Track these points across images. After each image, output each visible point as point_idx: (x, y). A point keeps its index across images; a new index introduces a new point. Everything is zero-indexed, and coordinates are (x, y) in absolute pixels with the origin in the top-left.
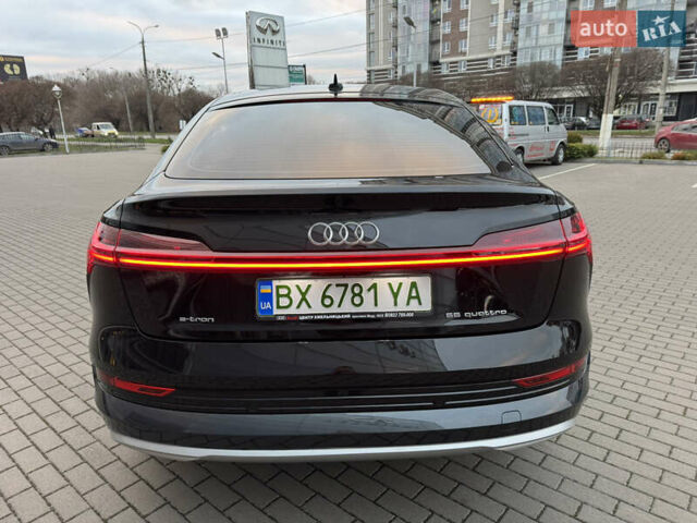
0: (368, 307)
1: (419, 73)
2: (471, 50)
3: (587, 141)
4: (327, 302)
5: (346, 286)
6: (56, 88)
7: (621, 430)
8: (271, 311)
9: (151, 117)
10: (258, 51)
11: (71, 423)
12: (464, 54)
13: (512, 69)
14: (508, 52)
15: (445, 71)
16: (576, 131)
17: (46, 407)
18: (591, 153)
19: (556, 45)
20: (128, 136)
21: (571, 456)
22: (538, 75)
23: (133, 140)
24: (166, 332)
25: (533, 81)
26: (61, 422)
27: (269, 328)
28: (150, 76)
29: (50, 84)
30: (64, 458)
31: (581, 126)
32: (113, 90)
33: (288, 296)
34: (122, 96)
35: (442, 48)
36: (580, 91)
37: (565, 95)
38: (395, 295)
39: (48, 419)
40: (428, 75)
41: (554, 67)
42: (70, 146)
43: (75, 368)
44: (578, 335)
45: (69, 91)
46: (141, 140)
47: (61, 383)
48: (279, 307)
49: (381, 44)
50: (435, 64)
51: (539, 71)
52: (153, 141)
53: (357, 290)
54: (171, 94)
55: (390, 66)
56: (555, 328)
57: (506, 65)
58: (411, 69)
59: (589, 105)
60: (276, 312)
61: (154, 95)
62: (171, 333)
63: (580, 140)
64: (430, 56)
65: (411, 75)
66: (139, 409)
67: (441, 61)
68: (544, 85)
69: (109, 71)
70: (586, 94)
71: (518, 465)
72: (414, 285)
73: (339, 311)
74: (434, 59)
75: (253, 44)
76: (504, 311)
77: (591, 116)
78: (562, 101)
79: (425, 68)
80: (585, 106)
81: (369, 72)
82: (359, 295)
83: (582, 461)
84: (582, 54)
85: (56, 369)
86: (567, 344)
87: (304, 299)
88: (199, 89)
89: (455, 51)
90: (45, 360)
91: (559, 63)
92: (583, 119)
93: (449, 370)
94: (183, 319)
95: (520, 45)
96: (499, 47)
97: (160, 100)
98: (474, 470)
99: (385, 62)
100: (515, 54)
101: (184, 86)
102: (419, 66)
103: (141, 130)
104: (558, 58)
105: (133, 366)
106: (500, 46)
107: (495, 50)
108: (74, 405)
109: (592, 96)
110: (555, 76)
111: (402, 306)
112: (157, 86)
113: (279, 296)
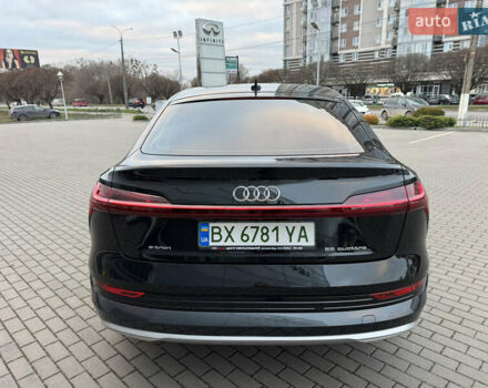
0: (272, 242)
1: (322, 62)
2: (361, 45)
3: (449, 114)
4: (245, 238)
5: (257, 228)
6: (60, 74)
7: (455, 332)
8: (208, 243)
9: (126, 94)
10: (204, 47)
11: (72, 314)
12: (357, 48)
13: (393, 58)
14: (390, 46)
15: (342, 60)
16: (441, 106)
17: (55, 302)
18: (451, 123)
19: (427, 41)
20: (109, 108)
21: (416, 349)
22: (412, 64)
23: (113, 111)
24: (140, 255)
25: (408, 68)
26: (66, 312)
27: (207, 255)
28: (126, 64)
29: (56, 71)
30: (67, 337)
31: (445, 102)
32: (99, 73)
33: (219, 233)
34: (106, 78)
35: (340, 44)
36: (445, 76)
37: (433, 78)
38: (291, 235)
39: (57, 311)
40: (329, 63)
41: (426, 57)
42: (69, 115)
43: (74, 276)
44: (418, 264)
45: (69, 74)
46: (118, 110)
47: (65, 286)
48: (213, 241)
49: (294, 41)
50: (334, 55)
51: (413, 61)
52: (127, 111)
53: (265, 231)
54: (140, 77)
55: (301, 57)
56: (403, 260)
57: (388, 56)
58: (316, 59)
59: (452, 86)
60: (211, 244)
61: (129, 78)
62: (145, 256)
63: (443, 113)
64: (331, 49)
65: (316, 64)
66: (120, 305)
67: (339, 52)
68: (417, 71)
69: (98, 62)
70: (450, 78)
71: (378, 354)
72: (303, 228)
73: (253, 244)
74: (334, 52)
75: (200, 42)
76: (365, 248)
77: (453, 93)
78: (432, 82)
79: (327, 58)
80: (448, 87)
81: (285, 61)
82: (266, 234)
83: (425, 353)
84: (447, 48)
85: (62, 276)
86: (410, 269)
87: (229, 236)
88: (161, 74)
89: (350, 45)
90: (54, 270)
91: (429, 55)
92: (447, 97)
93: (332, 285)
94: (151, 247)
95: (399, 41)
96: (383, 43)
97: (132, 81)
98: (347, 356)
99: (298, 53)
100: (395, 47)
101: (150, 71)
102: (322, 57)
103: (119, 103)
104: (428, 50)
105: (117, 277)
106: (384, 41)
107: (380, 44)
108: (73, 301)
109: (454, 79)
110: (426, 65)
111: (295, 242)
112: (130, 72)
113: (213, 233)
